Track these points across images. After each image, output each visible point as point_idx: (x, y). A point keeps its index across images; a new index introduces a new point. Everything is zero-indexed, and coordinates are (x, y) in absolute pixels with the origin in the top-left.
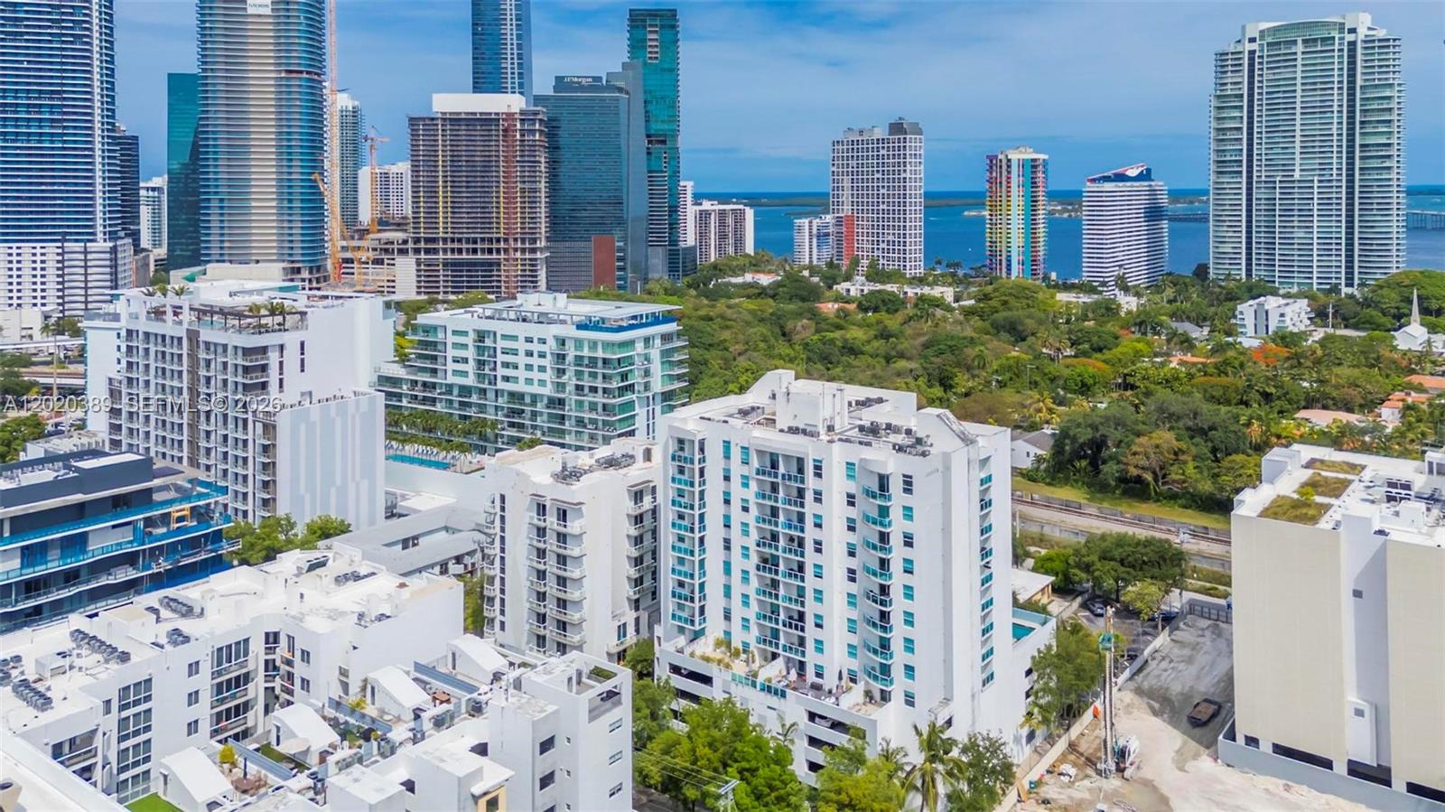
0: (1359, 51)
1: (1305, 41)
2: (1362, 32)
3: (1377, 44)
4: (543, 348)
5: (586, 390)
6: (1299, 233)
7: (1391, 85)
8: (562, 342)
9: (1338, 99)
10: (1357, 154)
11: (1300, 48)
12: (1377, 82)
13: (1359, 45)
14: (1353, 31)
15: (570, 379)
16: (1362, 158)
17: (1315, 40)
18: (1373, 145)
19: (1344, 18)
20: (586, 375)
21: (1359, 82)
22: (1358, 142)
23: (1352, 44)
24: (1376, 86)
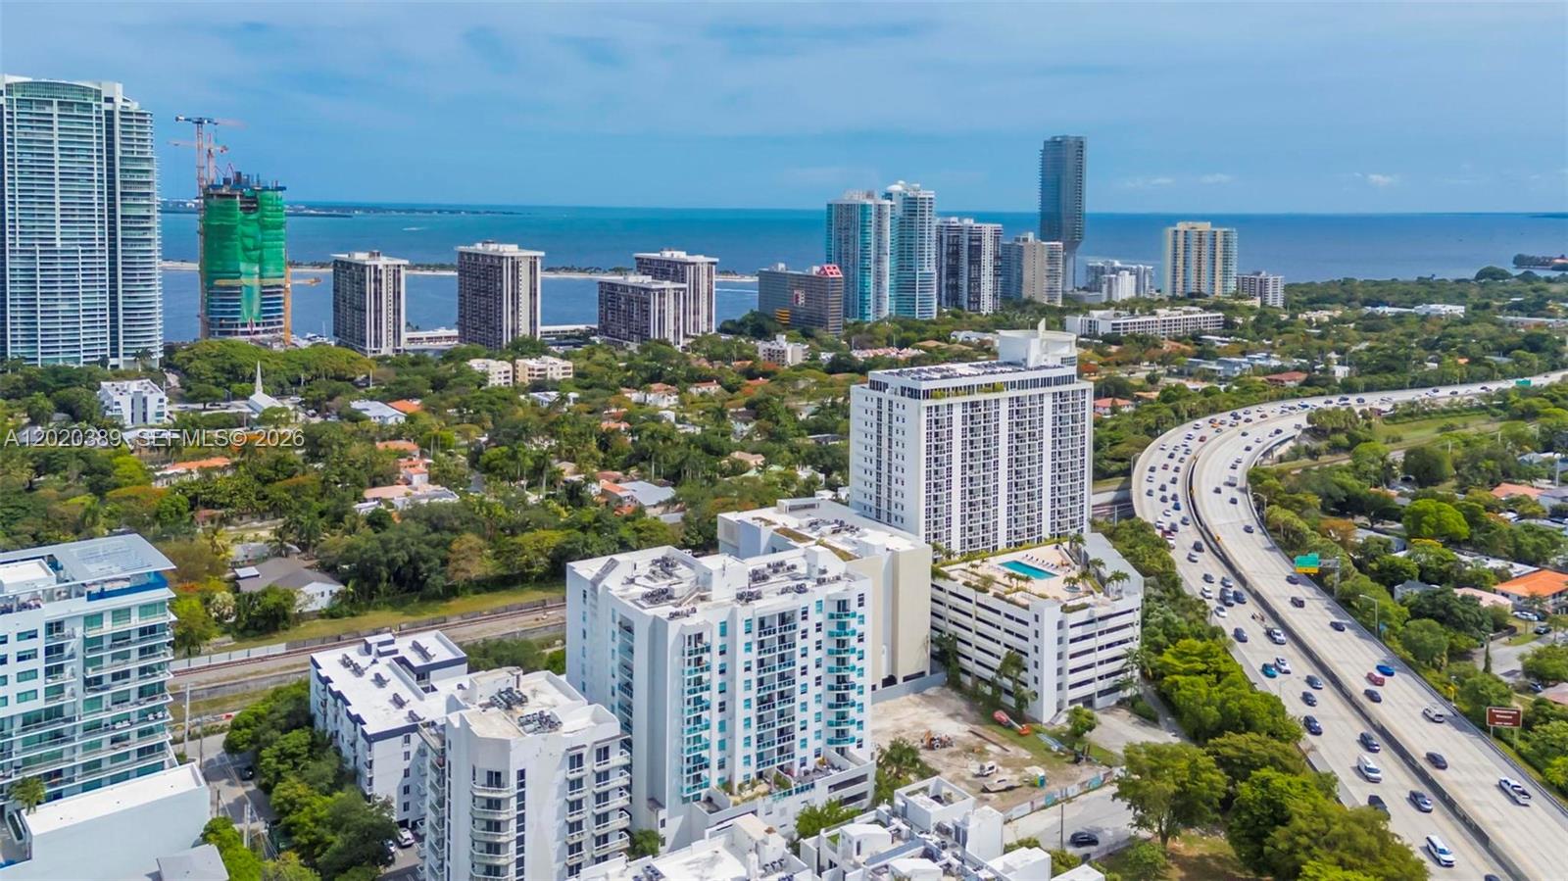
0: (117, 122)
1: (60, 103)
2: (119, 101)
3: (134, 117)
4: (27, 645)
5: (107, 681)
6: (63, 306)
7: (148, 159)
8: (55, 627)
9: (98, 167)
10: (119, 225)
11: (55, 110)
12: (135, 155)
13: (117, 116)
14: (109, 100)
15: (72, 675)
16: (123, 229)
17: (72, 104)
18: (135, 217)
19: (100, 85)
20: (107, 662)
21: (118, 154)
22: (119, 213)
23: (110, 114)
24: (136, 159)
